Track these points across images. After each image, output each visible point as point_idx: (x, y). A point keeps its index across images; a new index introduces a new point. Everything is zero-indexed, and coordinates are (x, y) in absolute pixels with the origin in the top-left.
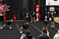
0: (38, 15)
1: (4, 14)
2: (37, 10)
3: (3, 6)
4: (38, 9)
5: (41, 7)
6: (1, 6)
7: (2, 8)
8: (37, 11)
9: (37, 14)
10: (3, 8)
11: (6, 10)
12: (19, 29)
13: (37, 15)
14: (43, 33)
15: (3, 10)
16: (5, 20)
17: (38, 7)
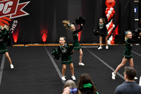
0: (111, 27)
1: (14, 26)
2: (110, 12)
3: (11, 3)
4: (112, 9)
5: (120, 5)
6: (5, 3)
7: (6, 8)
8: (108, 15)
9: (110, 23)
10: (9, 7)
11: (19, 13)
12: (58, 70)
13: (108, 26)
14: (127, 80)
15: (11, 15)
16: (17, 43)
17: (111, 4)
